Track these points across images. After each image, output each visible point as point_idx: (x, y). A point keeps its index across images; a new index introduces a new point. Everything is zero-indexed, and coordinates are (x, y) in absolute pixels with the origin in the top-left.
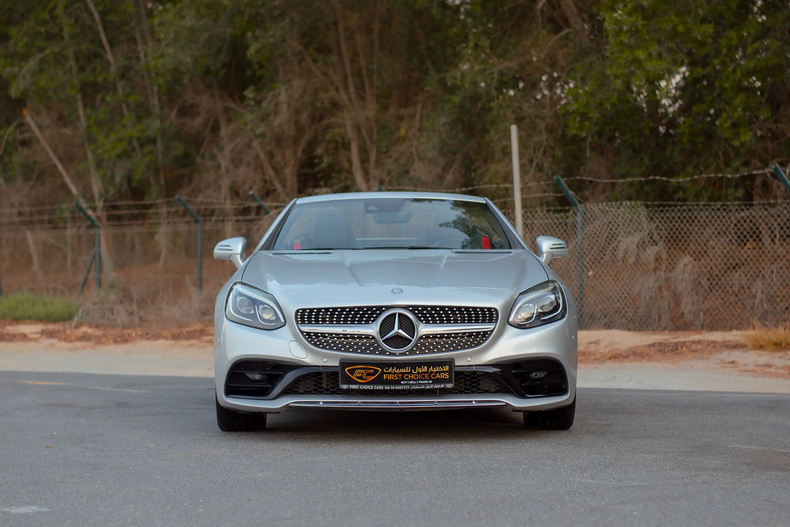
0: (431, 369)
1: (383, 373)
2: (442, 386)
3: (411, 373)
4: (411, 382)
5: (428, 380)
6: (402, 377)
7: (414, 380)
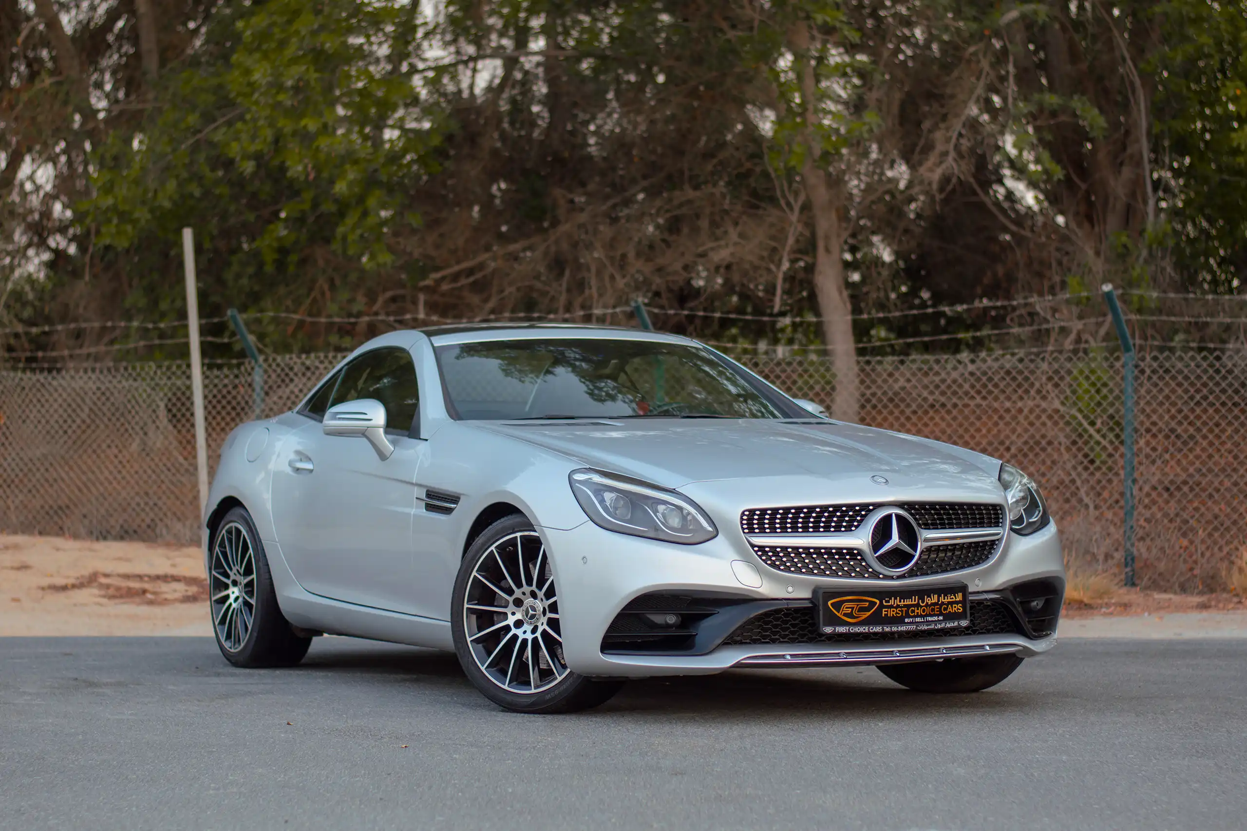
0: (942, 599)
1: (881, 606)
2: (956, 624)
3: (918, 606)
4: (918, 620)
5: (938, 615)
6: (907, 612)
7: (921, 616)
